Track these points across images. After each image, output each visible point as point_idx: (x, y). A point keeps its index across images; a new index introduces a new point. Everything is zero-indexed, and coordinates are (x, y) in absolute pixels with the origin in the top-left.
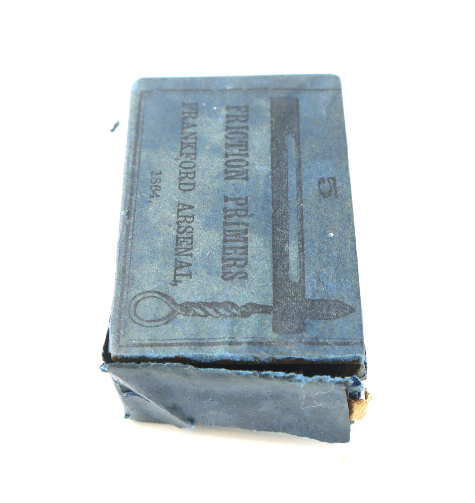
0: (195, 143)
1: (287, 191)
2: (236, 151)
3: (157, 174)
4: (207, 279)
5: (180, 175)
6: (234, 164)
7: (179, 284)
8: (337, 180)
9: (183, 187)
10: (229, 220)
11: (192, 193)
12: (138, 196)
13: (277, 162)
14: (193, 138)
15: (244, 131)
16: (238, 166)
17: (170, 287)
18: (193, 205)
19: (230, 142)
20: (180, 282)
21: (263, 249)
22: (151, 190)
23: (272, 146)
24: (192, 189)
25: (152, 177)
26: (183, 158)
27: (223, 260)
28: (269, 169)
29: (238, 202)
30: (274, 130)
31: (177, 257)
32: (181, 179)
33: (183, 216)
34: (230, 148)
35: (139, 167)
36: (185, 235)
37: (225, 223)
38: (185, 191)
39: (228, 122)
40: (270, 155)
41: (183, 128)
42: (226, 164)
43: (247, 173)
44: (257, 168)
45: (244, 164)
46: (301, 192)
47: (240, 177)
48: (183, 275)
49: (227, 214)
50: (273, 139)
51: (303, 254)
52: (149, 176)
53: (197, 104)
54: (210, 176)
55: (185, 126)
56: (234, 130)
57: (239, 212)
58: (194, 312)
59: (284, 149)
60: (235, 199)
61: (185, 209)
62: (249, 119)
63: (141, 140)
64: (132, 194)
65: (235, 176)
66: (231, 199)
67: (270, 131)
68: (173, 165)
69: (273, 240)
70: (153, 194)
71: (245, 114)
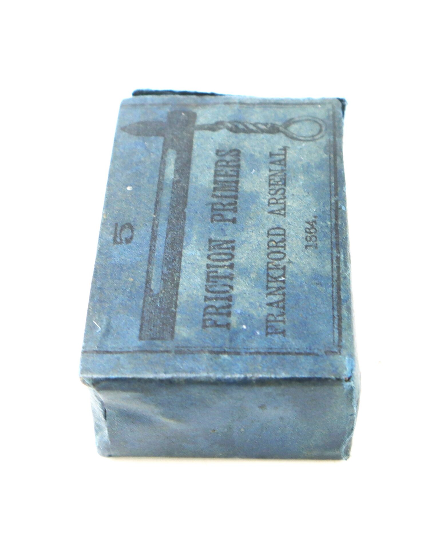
0: (268, 281)
1: (169, 230)
2: (220, 271)
3: (311, 246)
4: (254, 151)
5: (285, 245)
6: (224, 257)
7: (281, 147)
8: (112, 242)
9: (281, 232)
10: (232, 200)
11: (270, 225)
12: (329, 223)
13: (175, 260)
14: (272, 287)
15: (209, 295)
16: (220, 254)
17: (290, 145)
18: (269, 214)
19: (228, 281)
20: (281, 150)
21: (199, 174)
22: (315, 229)
23: (179, 277)
24: (270, 229)
25: (316, 243)
26: (282, 263)
27: (239, 166)
28: (184, 251)
29: (221, 217)
30: (175, 297)
31: (284, 168)
32: (284, 240)
33: (281, 203)
34: (227, 274)
35: (332, 254)
36: (277, 187)
37: (236, 197)
38: (279, 228)
39: (229, 306)
40: (182, 268)
41: (283, 300)
42: (233, 256)
43: (210, 247)
44: (198, 253)
45: (213, 257)
46: (153, 229)
47: (218, 243)
48: (278, 155)
49: (234, 206)
50: (177, 285)
51: (160, 171)
52: (320, 244)
53: (267, 334)
54: (251, 243)
55: (281, 304)
56: (222, 295)
57: (221, 207)
58: (266, 126)
59: (165, 275)
60: (225, 220)
61: (278, 210)
62: (202, 310)
63: (333, 287)
64: (336, 225)
65: (223, 244)
66: (229, 220)
67: (179, 294)
68: (293, 256)
69: (188, 183)
70: (313, 224)
71: (207, 317)
